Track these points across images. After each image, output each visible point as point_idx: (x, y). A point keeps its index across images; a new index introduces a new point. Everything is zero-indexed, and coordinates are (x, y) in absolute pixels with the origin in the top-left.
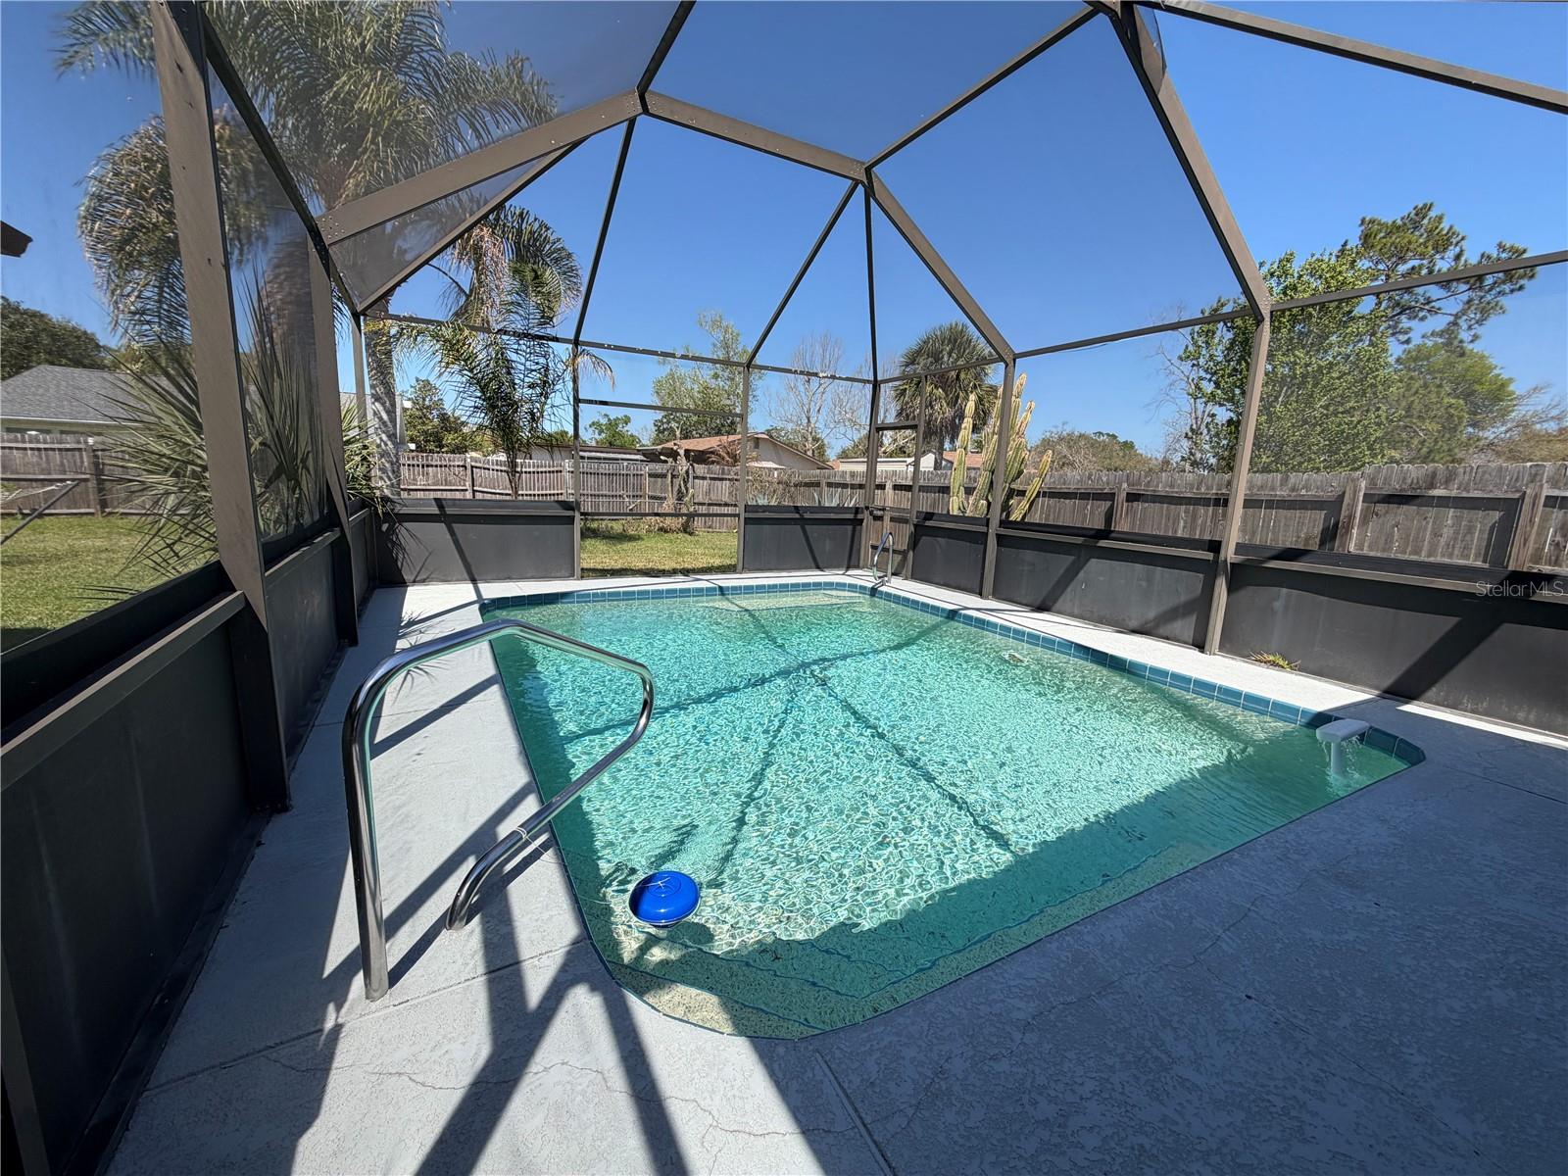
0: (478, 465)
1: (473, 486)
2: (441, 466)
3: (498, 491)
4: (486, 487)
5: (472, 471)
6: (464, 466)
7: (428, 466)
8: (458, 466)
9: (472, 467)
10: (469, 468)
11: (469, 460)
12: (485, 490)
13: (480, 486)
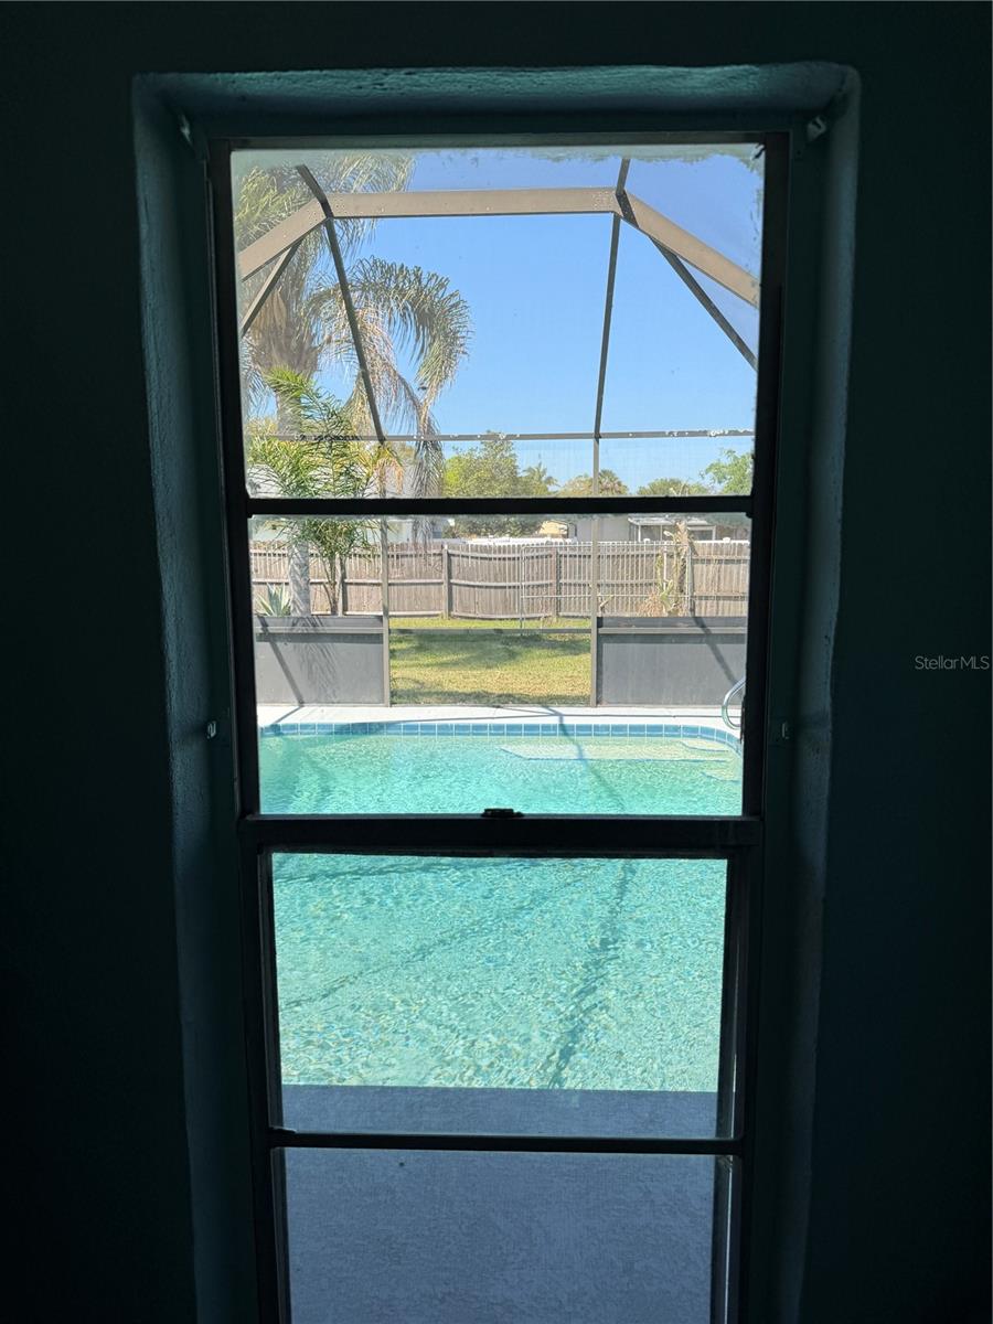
0: (456, 552)
1: (450, 577)
2: (416, 556)
3: (477, 583)
4: (464, 579)
5: (450, 562)
6: (440, 554)
7: (402, 556)
8: (434, 554)
9: (449, 555)
10: (445, 555)
11: (446, 547)
12: (463, 582)
13: (458, 578)
